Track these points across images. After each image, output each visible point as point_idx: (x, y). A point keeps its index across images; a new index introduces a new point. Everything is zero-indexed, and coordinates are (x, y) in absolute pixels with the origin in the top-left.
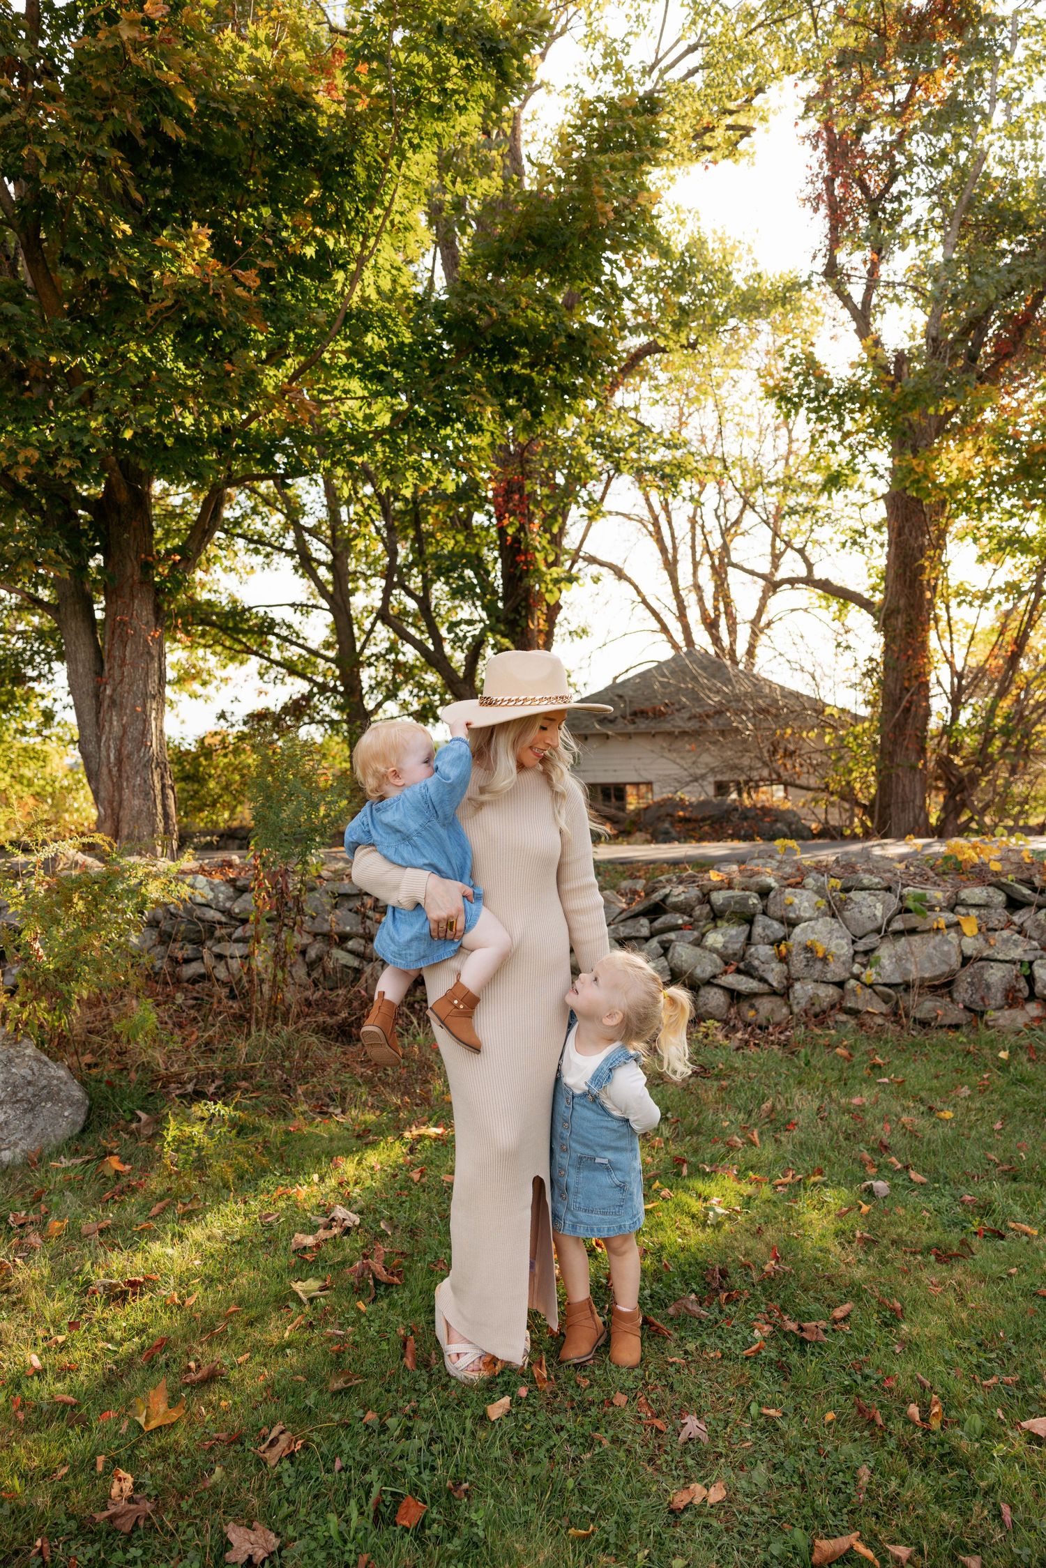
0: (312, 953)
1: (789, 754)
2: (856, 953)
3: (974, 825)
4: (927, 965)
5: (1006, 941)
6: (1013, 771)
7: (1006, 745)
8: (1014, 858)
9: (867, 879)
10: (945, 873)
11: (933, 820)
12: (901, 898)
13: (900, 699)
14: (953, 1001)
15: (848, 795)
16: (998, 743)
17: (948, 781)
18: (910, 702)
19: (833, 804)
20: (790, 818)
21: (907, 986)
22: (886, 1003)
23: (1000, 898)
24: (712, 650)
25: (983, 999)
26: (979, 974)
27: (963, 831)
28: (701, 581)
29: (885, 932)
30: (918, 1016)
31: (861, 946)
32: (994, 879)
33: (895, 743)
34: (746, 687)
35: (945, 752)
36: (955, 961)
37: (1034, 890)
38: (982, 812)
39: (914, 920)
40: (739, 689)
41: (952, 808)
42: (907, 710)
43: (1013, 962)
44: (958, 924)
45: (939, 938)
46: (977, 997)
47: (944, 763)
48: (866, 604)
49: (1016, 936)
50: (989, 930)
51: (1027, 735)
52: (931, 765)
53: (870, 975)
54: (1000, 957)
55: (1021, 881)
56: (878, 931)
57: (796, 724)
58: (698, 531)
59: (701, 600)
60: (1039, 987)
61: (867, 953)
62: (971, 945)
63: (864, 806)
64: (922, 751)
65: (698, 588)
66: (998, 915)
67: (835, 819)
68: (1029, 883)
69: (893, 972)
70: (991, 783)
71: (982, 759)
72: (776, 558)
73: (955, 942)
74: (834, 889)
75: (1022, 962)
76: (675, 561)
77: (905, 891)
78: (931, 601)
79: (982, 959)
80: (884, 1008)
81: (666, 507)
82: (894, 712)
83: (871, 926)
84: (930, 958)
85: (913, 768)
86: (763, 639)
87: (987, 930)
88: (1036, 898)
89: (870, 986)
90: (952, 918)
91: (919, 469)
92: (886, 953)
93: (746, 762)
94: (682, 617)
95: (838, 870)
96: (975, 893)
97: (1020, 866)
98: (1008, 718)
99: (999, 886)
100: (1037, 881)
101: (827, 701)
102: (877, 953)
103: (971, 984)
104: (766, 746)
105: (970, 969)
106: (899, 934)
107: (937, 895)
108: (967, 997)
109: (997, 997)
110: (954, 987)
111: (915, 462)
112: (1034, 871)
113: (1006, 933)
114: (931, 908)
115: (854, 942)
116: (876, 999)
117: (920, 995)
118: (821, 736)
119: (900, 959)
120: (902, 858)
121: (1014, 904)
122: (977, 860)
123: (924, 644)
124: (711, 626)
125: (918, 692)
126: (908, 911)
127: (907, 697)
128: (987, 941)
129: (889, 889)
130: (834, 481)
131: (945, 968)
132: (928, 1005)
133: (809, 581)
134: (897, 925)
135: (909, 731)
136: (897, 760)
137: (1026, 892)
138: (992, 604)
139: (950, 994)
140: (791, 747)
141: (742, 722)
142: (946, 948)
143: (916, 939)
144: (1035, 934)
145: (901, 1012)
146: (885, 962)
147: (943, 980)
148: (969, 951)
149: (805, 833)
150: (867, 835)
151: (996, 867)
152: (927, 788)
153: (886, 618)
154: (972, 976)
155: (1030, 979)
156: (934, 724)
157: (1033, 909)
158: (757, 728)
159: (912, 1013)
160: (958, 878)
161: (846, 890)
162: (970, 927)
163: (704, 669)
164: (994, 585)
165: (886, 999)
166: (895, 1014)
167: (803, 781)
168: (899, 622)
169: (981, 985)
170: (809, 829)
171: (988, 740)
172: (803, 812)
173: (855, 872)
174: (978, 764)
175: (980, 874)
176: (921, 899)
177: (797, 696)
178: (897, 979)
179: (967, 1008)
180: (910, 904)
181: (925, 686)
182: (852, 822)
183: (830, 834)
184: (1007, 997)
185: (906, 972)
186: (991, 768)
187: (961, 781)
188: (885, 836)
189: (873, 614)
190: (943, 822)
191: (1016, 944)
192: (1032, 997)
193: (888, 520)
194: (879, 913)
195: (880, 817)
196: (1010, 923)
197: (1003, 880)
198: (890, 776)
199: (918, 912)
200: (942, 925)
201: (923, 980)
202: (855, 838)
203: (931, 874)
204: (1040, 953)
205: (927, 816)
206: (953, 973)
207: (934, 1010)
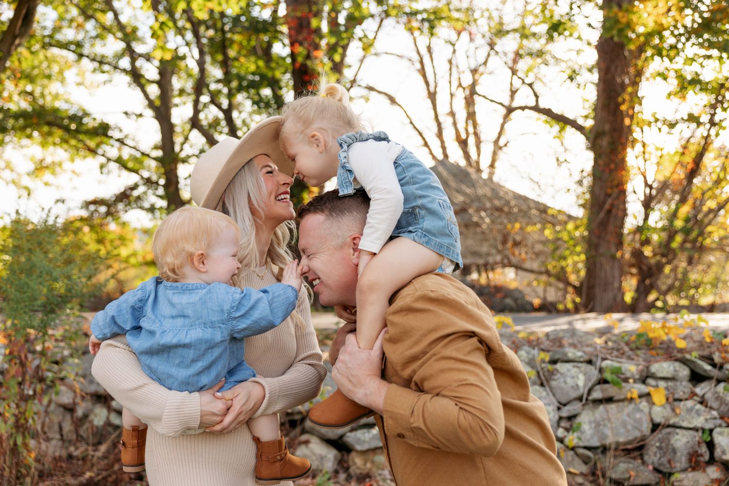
0: (80, 412)
1: (516, 244)
2: (561, 418)
3: (659, 304)
4: (622, 430)
5: (689, 410)
6: (690, 261)
7: (685, 241)
8: (697, 337)
9: (571, 353)
10: (638, 348)
11: (628, 298)
12: (601, 370)
13: (604, 202)
14: (644, 463)
15: (561, 277)
16: (679, 238)
17: (640, 269)
18: (612, 205)
19: (550, 285)
20: (516, 294)
21: (604, 449)
22: (586, 463)
23: (685, 372)
24: (463, 163)
25: (669, 462)
26: (666, 440)
27: (650, 308)
28: (455, 109)
29: (586, 400)
30: (614, 476)
31: (565, 412)
32: (679, 355)
33: (599, 237)
34: (486, 191)
35: (637, 245)
36: (646, 427)
37: (714, 365)
38: (665, 293)
39: (611, 390)
40: (480, 192)
41: (643, 290)
42: (609, 212)
43: (696, 429)
44: (648, 395)
45: (632, 406)
46: (664, 460)
47: (638, 254)
48: (580, 128)
49: (699, 406)
50: (676, 400)
51: (701, 234)
52: (627, 256)
53: (572, 439)
54: (685, 424)
55: (703, 358)
56: (580, 399)
57: (524, 221)
58: (454, 70)
59: (455, 124)
60: (718, 453)
61: (571, 418)
62: (660, 413)
63: (575, 287)
64: (620, 244)
65: (452, 114)
66: (683, 388)
67: (552, 295)
68: (709, 359)
69: (592, 436)
70: (674, 270)
71: (666, 251)
72: (513, 93)
73: (646, 410)
74: (543, 361)
75: (703, 430)
76: (435, 93)
77: (605, 364)
78: (629, 127)
79: (669, 426)
80: (584, 469)
81: (429, 49)
82: (599, 213)
83: (574, 394)
84: (624, 424)
85: (613, 257)
86: (501, 155)
87: (673, 400)
88: (715, 373)
89: (573, 449)
90: (644, 389)
91: (624, 20)
92: (587, 419)
93: (484, 249)
94: (440, 135)
95: (546, 344)
96: (664, 368)
97: (702, 344)
98: (687, 220)
99: (684, 362)
100: (717, 358)
101: (549, 205)
102: (578, 420)
103: (660, 448)
104: (499, 238)
105: (659, 435)
106: (598, 402)
107: (631, 368)
108: (656, 459)
109: (682, 461)
110: (644, 451)
111: (620, 14)
112: (714, 349)
113: (690, 403)
114: (626, 380)
115: (559, 409)
116: (577, 461)
117: (615, 457)
118: (543, 230)
119: (598, 425)
120: (601, 332)
121: (697, 378)
122: (665, 338)
123: (623, 160)
124: (463, 143)
125: (617, 198)
126: (605, 382)
127: (609, 201)
128: (673, 410)
129: (590, 362)
130: (556, 28)
131: (637, 434)
132: (623, 466)
133: (536, 108)
134: (597, 394)
135: (611, 228)
136: (602, 250)
137: (708, 367)
138: (675, 131)
139: (642, 457)
140: (518, 238)
141: (481, 217)
142: (638, 416)
143: (612, 407)
144: (715, 405)
145: (599, 473)
146: (586, 427)
147: (635, 445)
148: (658, 419)
149: (529, 307)
150: (577, 310)
151: (681, 344)
152: (623, 273)
153: (595, 139)
154: (661, 441)
155: (711, 445)
156: (630, 223)
157: (714, 382)
158: (493, 222)
159: (608, 474)
160: (649, 353)
161: (554, 362)
162: (659, 397)
163: (455, 175)
164: (679, 117)
165: (586, 461)
166: (594, 474)
167: (528, 265)
168: (605, 142)
169: (667, 449)
170: (531, 304)
171: (671, 237)
172: (527, 291)
173: (561, 346)
174: (663, 255)
175: (669, 351)
176: (617, 372)
177: (525, 199)
178: (595, 443)
179: (656, 470)
180: (608, 376)
181: (623, 192)
182: (565, 298)
183: (549, 309)
184: (690, 461)
185: (604, 436)
186: (673, 259)
187: (650, 268)
188: (590, 311)
189: (585, 135)
190: (635, 300)
191: (698, 413)
192: (712, 461)
193: (598, 64)
194: (581, 383)
195: (588, 295)
196: (693, 394)
197: (688, 356)
198: (595, 263)
199: (615, 384)
200: (635, 395)
201: (618, 444)
202: (567, 312)
203: (626, 349)
204: (719, 422)
205: (623, 295)
206: (643, 438)
207: (627, 471)
